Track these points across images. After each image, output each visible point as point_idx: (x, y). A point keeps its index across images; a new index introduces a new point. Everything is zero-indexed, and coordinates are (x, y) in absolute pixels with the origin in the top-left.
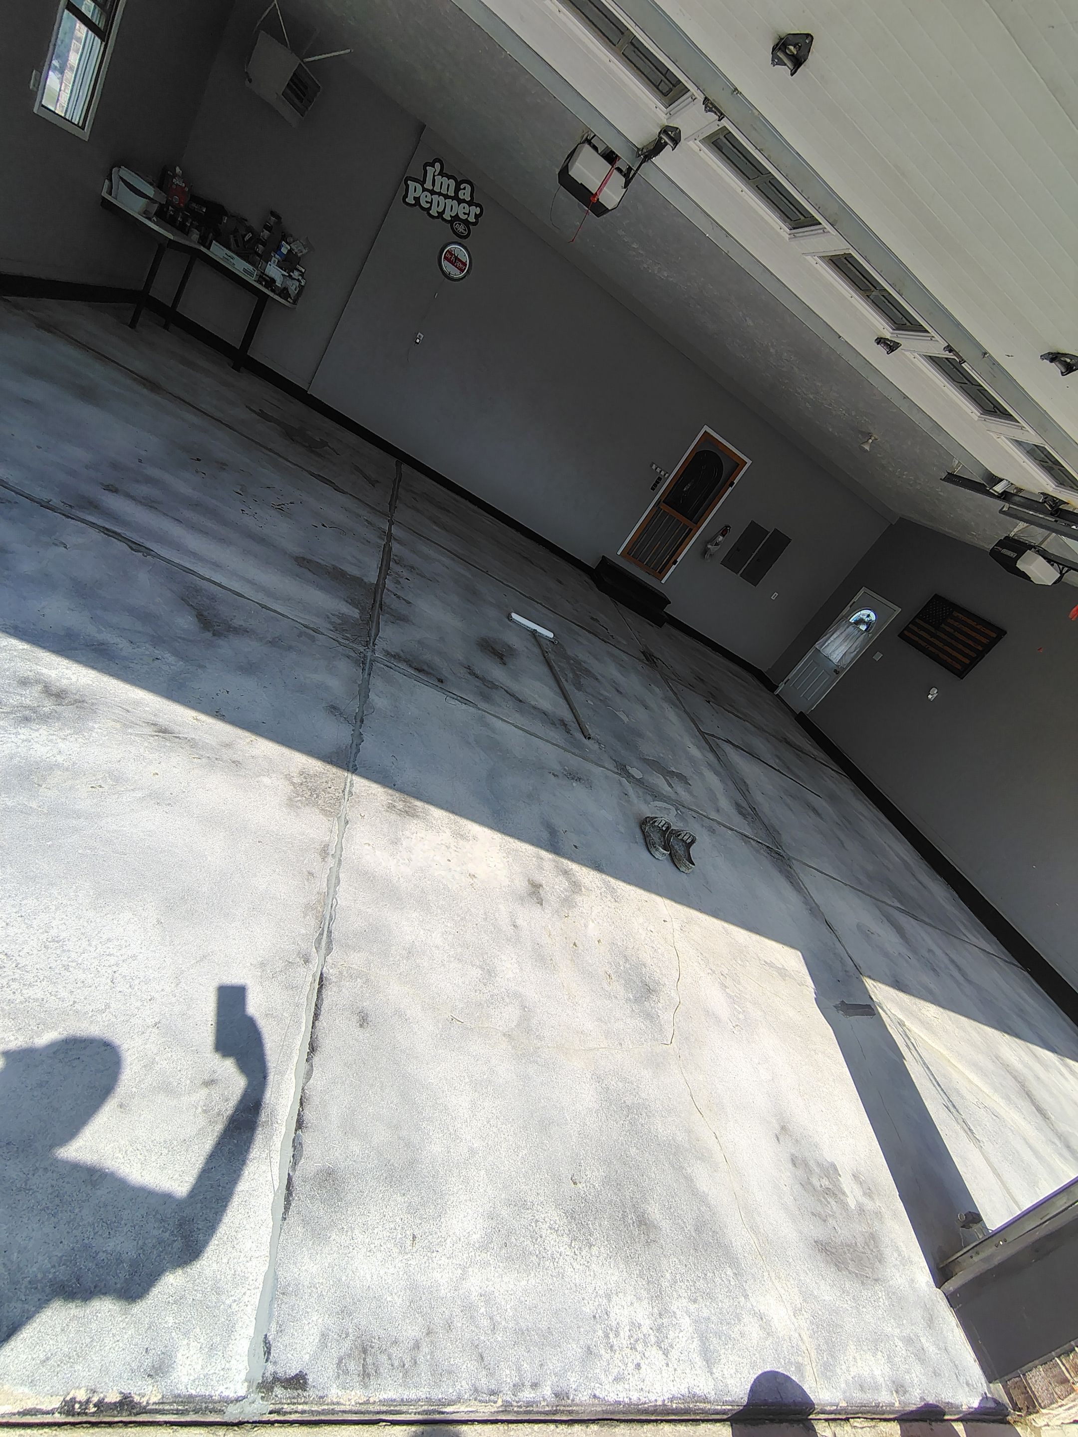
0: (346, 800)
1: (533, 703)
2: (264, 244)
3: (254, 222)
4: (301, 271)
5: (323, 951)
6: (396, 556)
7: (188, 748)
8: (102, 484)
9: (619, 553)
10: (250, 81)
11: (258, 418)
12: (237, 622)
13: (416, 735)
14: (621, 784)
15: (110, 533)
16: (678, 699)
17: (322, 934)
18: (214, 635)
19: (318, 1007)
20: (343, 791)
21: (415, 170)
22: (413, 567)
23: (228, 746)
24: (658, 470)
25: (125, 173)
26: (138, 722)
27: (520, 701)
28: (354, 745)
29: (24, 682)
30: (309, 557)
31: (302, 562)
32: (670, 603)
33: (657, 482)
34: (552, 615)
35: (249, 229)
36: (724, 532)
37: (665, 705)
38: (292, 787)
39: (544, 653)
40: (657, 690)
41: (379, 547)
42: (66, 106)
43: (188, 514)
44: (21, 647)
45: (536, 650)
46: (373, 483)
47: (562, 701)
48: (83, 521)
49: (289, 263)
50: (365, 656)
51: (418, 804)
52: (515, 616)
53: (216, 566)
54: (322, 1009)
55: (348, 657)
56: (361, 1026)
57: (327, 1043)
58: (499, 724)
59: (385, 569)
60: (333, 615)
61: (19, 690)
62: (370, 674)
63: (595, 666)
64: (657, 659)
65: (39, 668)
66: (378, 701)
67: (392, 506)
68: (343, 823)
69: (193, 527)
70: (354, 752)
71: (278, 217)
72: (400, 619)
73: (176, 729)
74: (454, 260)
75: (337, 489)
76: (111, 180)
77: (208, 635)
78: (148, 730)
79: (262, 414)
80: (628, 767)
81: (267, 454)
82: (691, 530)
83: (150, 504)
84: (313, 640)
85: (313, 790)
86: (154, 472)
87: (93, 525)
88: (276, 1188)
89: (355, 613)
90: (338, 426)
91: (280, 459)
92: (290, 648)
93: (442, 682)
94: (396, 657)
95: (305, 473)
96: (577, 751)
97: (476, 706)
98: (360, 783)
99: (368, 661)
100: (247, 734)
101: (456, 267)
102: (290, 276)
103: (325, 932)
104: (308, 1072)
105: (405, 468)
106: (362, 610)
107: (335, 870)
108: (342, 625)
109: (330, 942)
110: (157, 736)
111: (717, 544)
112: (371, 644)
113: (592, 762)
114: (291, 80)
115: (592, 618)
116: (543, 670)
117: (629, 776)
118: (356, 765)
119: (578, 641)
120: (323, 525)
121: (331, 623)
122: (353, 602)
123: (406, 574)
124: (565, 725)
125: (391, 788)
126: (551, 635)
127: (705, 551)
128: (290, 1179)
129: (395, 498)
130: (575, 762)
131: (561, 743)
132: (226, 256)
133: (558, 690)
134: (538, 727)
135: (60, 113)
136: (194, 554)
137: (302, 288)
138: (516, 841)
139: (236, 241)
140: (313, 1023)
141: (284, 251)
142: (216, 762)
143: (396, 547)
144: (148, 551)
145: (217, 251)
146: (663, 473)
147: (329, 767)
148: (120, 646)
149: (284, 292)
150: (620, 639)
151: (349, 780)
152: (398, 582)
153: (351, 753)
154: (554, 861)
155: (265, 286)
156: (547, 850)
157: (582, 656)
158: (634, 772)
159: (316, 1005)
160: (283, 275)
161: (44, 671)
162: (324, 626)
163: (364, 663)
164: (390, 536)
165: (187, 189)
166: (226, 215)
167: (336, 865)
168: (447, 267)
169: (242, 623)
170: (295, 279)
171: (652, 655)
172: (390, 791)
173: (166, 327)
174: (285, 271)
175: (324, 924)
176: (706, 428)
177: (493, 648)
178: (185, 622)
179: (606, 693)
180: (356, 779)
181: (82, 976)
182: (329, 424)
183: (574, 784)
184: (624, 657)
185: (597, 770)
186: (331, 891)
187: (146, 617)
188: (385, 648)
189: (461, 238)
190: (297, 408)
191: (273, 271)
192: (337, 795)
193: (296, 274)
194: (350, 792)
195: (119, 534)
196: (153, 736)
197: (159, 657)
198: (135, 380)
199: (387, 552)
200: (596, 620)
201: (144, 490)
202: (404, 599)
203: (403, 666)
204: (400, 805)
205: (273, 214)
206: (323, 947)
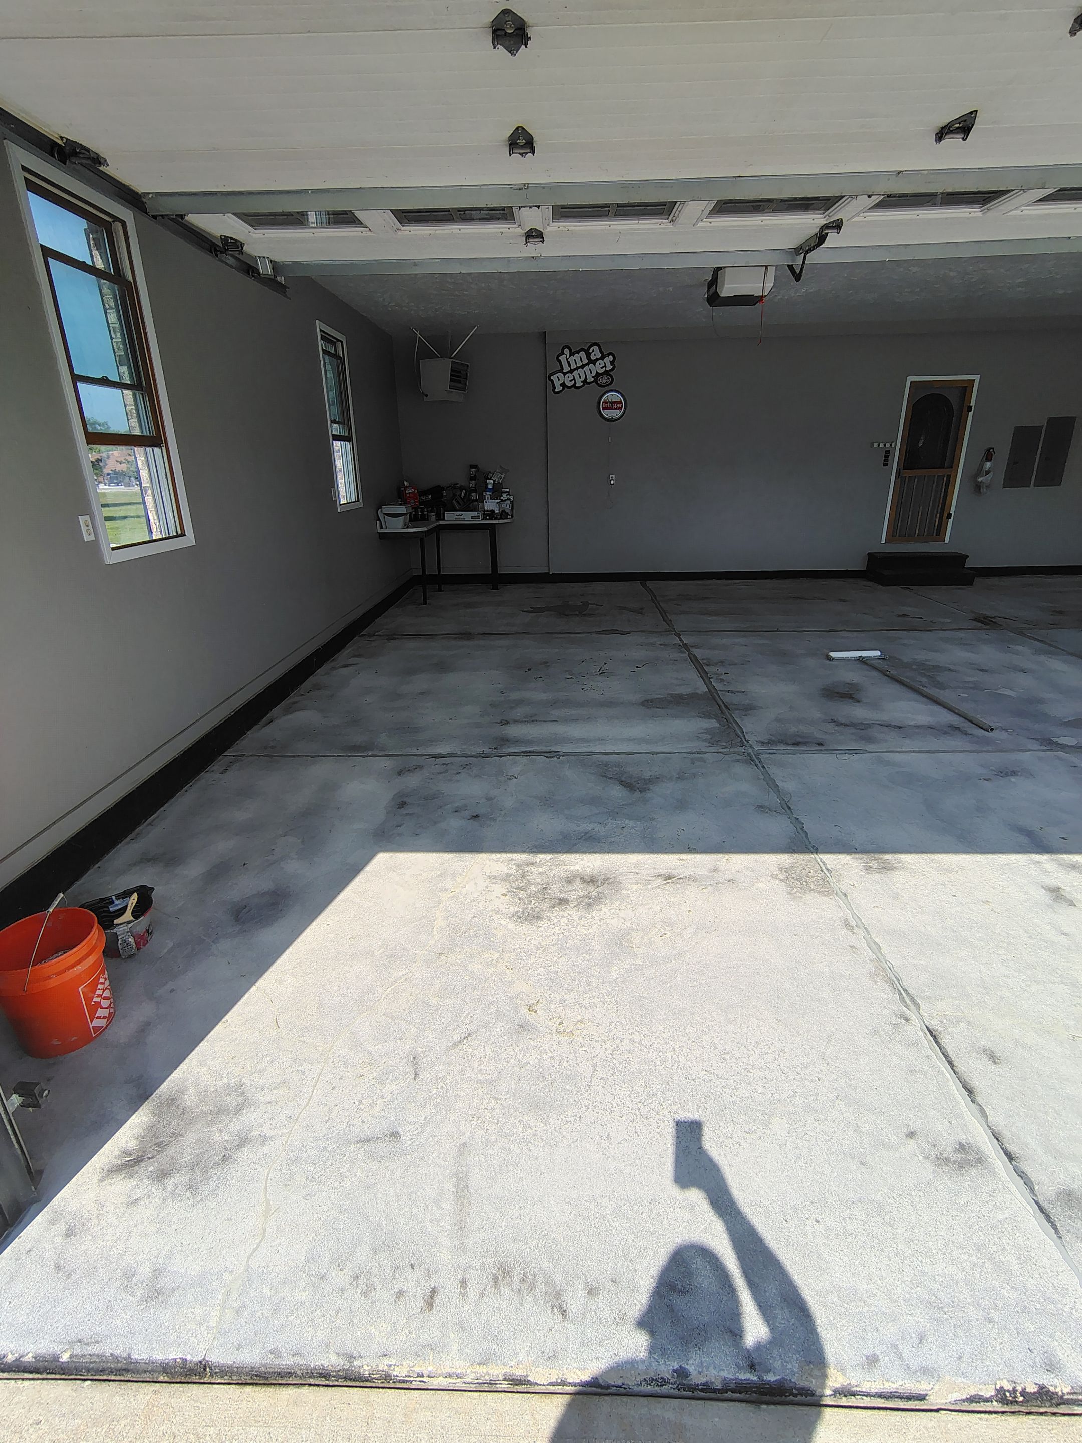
0: (830, 877)
1: (912, 723)
2: (475, 491)
3: (462, 482)
4: (507, 492)
5: (913, 1007)
6: (703, 660)
7: (693, 884)
8: (497, 723)
9: (883, 542)
10: (427, 396)
11: (535, 614)
12: (647, 775)
13: (839, 800)
14: (1059, 758)
15: (529, 754)
16: (1050, 645)
17: (900, 994)
18: (640, 791)
19: (946, 1056)
20: (822, 871)
21: (552, 365)
22: (722, 662)
23: (715, 870)
24: (881, 446)
25: (387, 509)
26: (650, 878)
27: (900, 727)
28: (800, 831)
29: (569, 881)
30: (649, 697)
31: (648, 704)
32: (968, 556)
33: (886, 457)
34: (862, 635)
35: (461, 488)
36: (989, 455)
37: (1042, 658)
38: (783, 883)
39: (884, 673)
40: (1020, 648)
41: (686, 660)
42: (345, 494)
43: (556, 713)
44: (548, 858)
45: (875, 674)
46: (640, 611)
47: (936, 708)
48: (509, 754)
49: (497, 492)
50: (749, 754)
51: (887, 856)
52: (833, 654)
53: (601, 740)
54: (950, 1056)
55: (738, 761)
56: (995, 1062)
57: (976, 1083)
58: (897, 757)
59: (704, 676)
60: (701, 733)
61: (570, 888)
62: (764, 767)
63: (941, 659)
64: (994, 618)
65: (568, 867)
66: (789, 785)
67: (669, 622)
68: (843, 897)
69: (566, 720)
70: (804, 836)
71: (475, 467)
72: (748, 709)
73: (675, 872)
74: (610, 406)
75: (623, 633)
76: (379, 519)
77: (637, 794)
78: (659, 882)
79: (535, 610)
80: (1055, 739)
81: (561, 638)
82: (949, 477)
83: (531, 719)
84: (703, 760)
85: (799, 879)
86: (515, 696)
87: (515, 754)
88: (1032, 1212)
89: (713, 724)
90: (583, 584)
91: (572, 636)
92: (694, 775)
93: (822, 744)
94: (770, 742)
95: (594, 635)
96: (990, 748)
97: (865, 751)
98: (830, 860)
99: (754, 756)
100: (721, 856)
101: (615, 409)
102: (502, 500)
103: (903, 992)
104: (981, 1111)
105: (650, 584)
106: (716, 718)
107: (867, 937)
108: (714, 739)
109: (912, 999)
110: (668, 883)
111: (988, 473)
112: (745, 742)
113: (1014, 750)
114: (451, 375)
115: (899, 616)
116: (895, 689)
117: (1063, 747)
118: (814, 846)
119: (904, 645)
120: (637, 667)
121: (705, 740)
122: (707, 716)
123: (722, 670)
124: (958, 728)
125: (855, 853)
126: (878, 653)
127: (978, 488)
128: (1037, 1203)
129: (663, 613)
130: (995, 759)
131: (968, 746)
132: (457, 517)
133: (925, 700)
134: (934, 743)
135: (344, 502)
136: (583, 740)
137: (512, 502)
138: (1000, 855)
139: (458, 502)
140: (953, 1069)
141: (490, 486)
142: (718, 886)
143: (696, 652)
144: (557, 754)
145: (451, 517)
146: (888, 445)
147: (796, 856)
148: (596, 830)
149: (504, 514)
150: (942, 620)
151: (819, 860)
152: (722, 681)
153: (803, 837)
154: (1053, 860)
155: (490, 519)
156: (1038, 853)
157: (922, 656)
158: (1063, 740)
159: (943, 1054)
160: (498, 503)
161: (572, 868)
162: (702, 746)
163: (752, 760)
164: (685, 646)
165: (416, 491)
166: (444, 490)
167: (865, 933)
168: (607, 414)
169: (650, 773)
170: (506, 500)
171: (986, 617)
172: (857, 856)
173: (440, 590)
174: (497, 499)
175: (896, 985)
176: (910, 379)
177: (837, 693)
178: (617, 792)
179: (971, 679)
180: (824, 857)
181: (761, 1074)
182: (577, 587)
183: (1013, 780)
184: (961, 634)
185: (1026, 756)
186: (879, 955)
187: (593, 801)
188: (757, 739)
189: (607, 387)
190: (549, 589)
191: (490, 504)
192: (819, 876)
193: (505, 496)
194: (828, 870)
195: (533, 752)
196: (665, 884)
197: (623, 825)
198: (456, 638)
199: (694, 660)
200: (904, 615)
201: (519, 713)
202: (738, 692)
203: (782, 747)
204: (874, 864)
205: (472, 467)
206: (911, 1005)
